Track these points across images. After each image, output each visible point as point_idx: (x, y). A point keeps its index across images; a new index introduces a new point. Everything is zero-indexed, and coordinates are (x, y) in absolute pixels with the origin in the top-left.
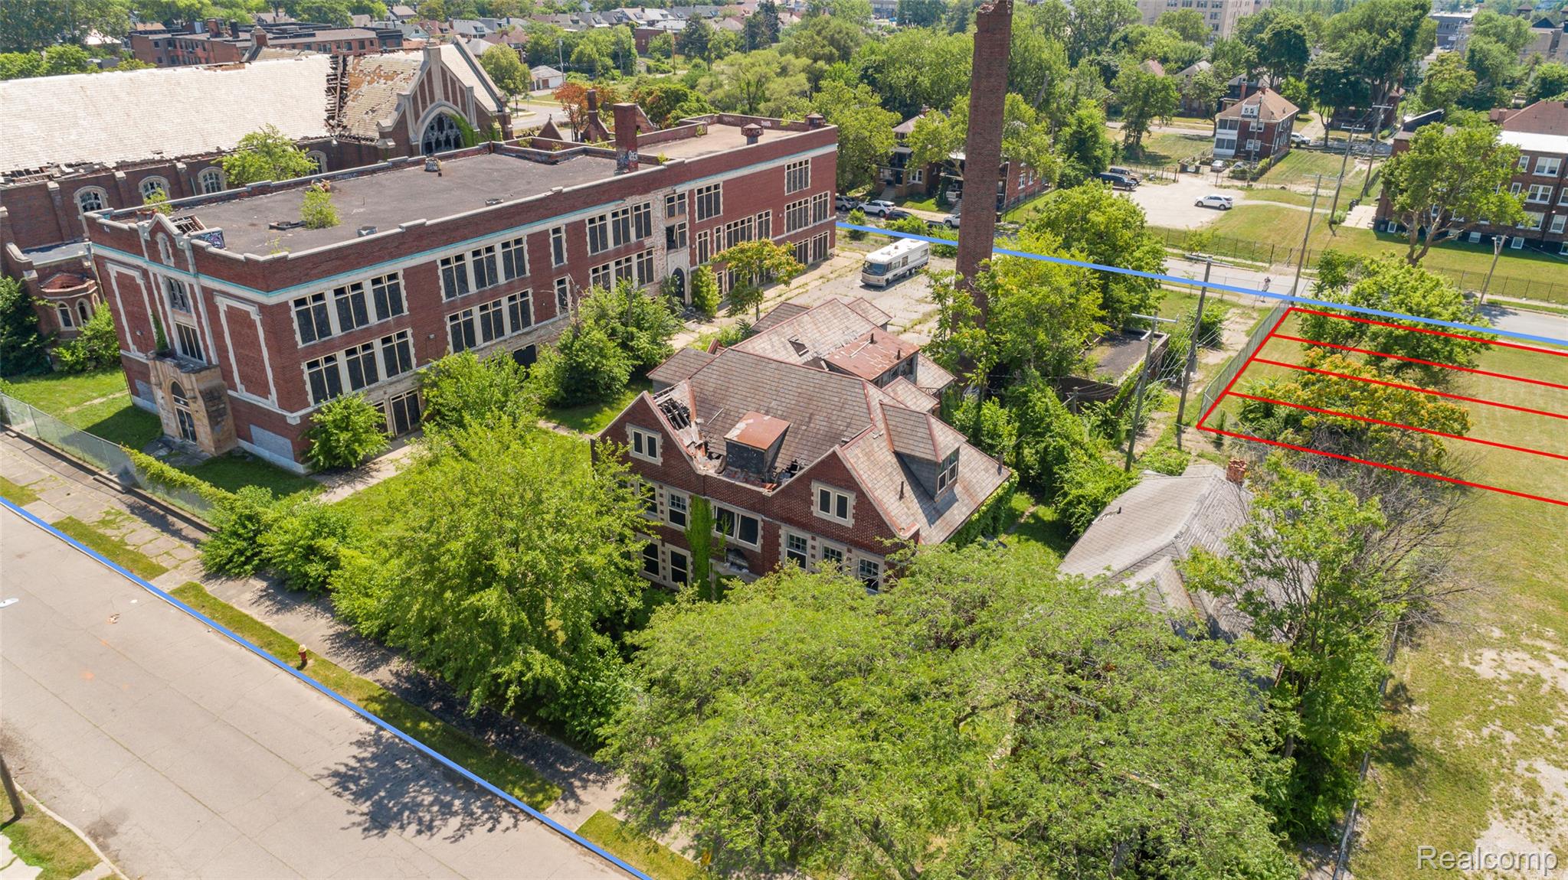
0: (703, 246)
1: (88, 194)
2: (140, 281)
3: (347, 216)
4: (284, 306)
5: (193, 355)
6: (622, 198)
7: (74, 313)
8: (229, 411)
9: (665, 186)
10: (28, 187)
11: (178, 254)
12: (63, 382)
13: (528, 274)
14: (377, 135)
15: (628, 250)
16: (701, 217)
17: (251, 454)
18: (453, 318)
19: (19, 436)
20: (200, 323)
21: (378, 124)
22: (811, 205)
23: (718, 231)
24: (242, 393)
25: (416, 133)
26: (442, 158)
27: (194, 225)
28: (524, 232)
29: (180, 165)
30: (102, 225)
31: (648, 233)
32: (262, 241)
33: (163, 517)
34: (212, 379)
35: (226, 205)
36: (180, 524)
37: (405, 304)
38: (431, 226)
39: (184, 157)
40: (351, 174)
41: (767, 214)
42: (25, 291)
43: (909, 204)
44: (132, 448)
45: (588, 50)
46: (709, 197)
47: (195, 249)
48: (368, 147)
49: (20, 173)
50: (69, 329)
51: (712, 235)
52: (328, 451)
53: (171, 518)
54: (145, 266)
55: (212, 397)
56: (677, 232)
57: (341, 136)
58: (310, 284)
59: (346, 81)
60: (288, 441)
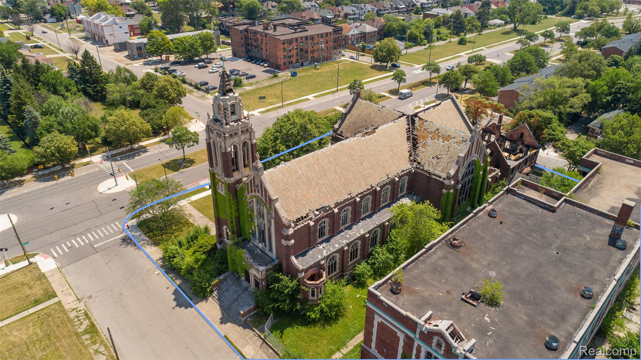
2: (401, 337)
7: (318, 292)
10: (302, 227)
14: (443, 175)
25: (461, 173)
29: (357, 199)
39: (359, 194)
42: (299, 283)
48: (437, 180)
49: (299, 219)
50: (313, 298)
54: (412, 337)
57: (417, 168)
59: (416, 133)
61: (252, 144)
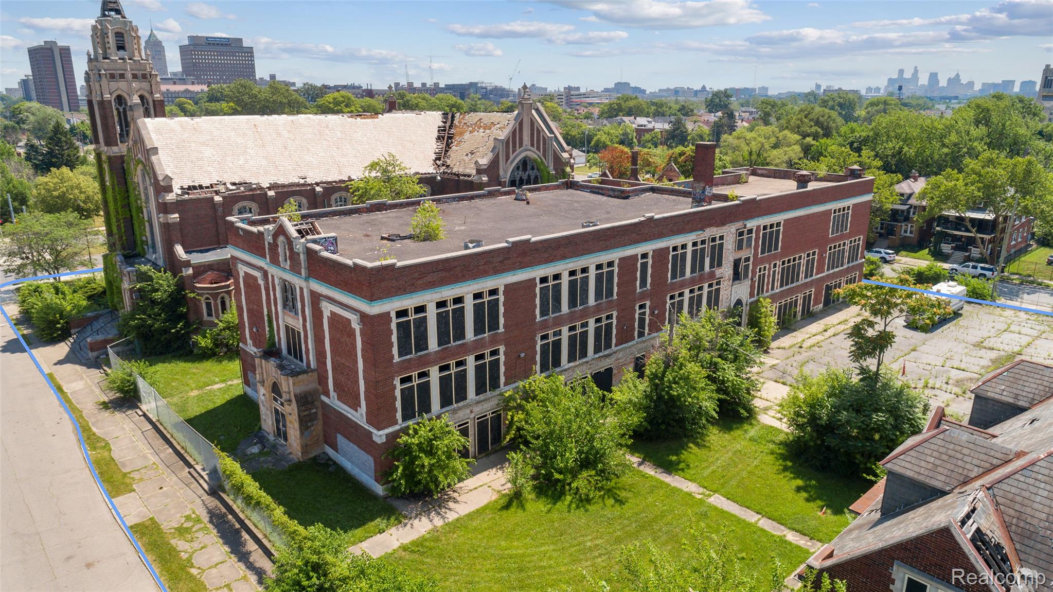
0: (762, 278)
1: (245, 208)
2: (261, 282)
3: (450, 232)
4: (385, 317)
5: (296, 357)
6: (702, 229)
7: (216, 305)
8: (320, 416)
9: (737, 221)
10: (198, 199)
11: (293, 256)
12: (197, 365)
13: (615, 297)
14: (474, 172)
15: (702, 279)
16: (763, 252)
17: (335, 463)
18: (544, 337)
19: (145, 415)
20: (304, 326)
21: (476, 162)
22: (847, 248)
23: (775, 266)
24: (333, 401)
25: (505, 172)
26: (531, 190)
27: (313, 230)
28: (615, 255)
29: (318, 189)
30: (238, 228)
31: (720, 265)
32: (373, 250)
33: (238, 532)
34: (307, 383)
35: (347, 219)
36: (251, 546)
37: (502, 321)
38: (536, 243)
39: (322, 183)
40: (454, 199)
41: (814, 254)
42: (181, 286)
43: (904, 253)
44: (223, 450)
45: (603, 139)
46: (771, 233)
47: (310, 253)
48: (466, 181)
49: (195, 188)
50: (210, 319)
51: (770, 269)
52: (410, 474)
53: (245, 536)
54: (266, 267)
55: (306, 401)
56: (742, 264)
57: (444, 173)
58: (414, 295)
59: (452, 131)
60: (371, 459)
61: (154, 101)
